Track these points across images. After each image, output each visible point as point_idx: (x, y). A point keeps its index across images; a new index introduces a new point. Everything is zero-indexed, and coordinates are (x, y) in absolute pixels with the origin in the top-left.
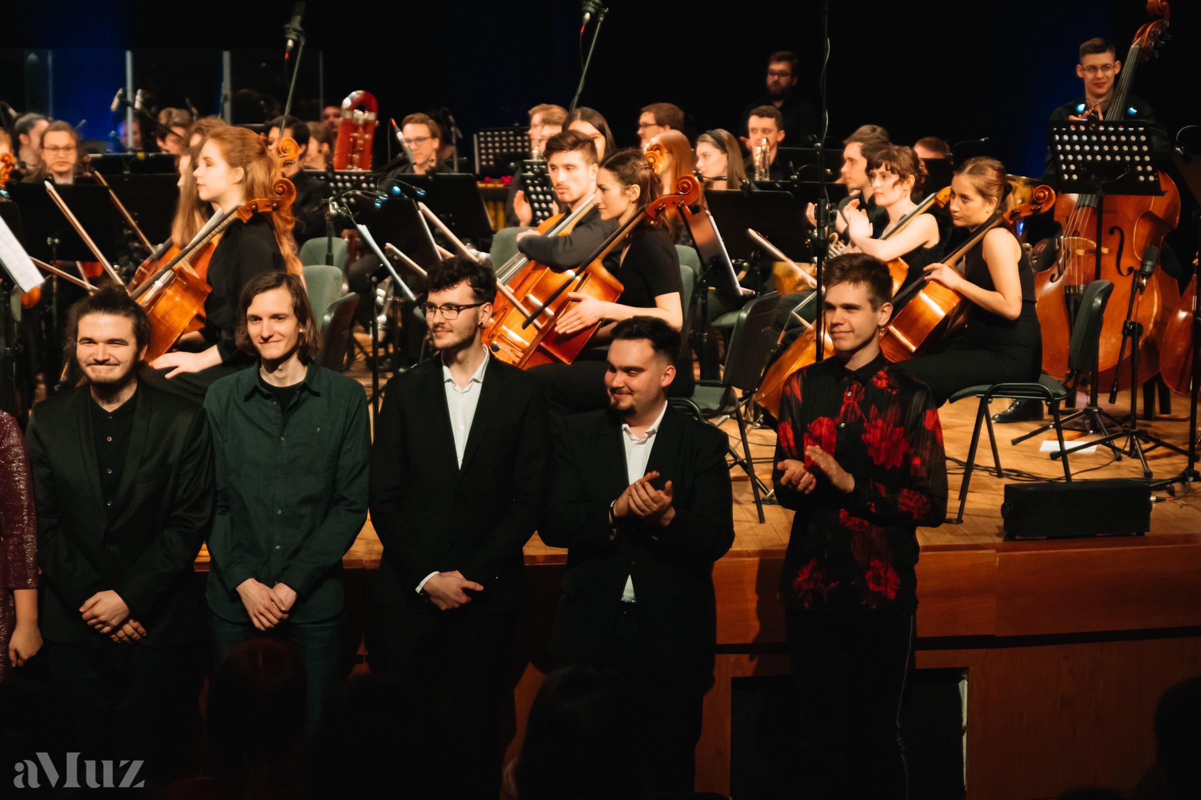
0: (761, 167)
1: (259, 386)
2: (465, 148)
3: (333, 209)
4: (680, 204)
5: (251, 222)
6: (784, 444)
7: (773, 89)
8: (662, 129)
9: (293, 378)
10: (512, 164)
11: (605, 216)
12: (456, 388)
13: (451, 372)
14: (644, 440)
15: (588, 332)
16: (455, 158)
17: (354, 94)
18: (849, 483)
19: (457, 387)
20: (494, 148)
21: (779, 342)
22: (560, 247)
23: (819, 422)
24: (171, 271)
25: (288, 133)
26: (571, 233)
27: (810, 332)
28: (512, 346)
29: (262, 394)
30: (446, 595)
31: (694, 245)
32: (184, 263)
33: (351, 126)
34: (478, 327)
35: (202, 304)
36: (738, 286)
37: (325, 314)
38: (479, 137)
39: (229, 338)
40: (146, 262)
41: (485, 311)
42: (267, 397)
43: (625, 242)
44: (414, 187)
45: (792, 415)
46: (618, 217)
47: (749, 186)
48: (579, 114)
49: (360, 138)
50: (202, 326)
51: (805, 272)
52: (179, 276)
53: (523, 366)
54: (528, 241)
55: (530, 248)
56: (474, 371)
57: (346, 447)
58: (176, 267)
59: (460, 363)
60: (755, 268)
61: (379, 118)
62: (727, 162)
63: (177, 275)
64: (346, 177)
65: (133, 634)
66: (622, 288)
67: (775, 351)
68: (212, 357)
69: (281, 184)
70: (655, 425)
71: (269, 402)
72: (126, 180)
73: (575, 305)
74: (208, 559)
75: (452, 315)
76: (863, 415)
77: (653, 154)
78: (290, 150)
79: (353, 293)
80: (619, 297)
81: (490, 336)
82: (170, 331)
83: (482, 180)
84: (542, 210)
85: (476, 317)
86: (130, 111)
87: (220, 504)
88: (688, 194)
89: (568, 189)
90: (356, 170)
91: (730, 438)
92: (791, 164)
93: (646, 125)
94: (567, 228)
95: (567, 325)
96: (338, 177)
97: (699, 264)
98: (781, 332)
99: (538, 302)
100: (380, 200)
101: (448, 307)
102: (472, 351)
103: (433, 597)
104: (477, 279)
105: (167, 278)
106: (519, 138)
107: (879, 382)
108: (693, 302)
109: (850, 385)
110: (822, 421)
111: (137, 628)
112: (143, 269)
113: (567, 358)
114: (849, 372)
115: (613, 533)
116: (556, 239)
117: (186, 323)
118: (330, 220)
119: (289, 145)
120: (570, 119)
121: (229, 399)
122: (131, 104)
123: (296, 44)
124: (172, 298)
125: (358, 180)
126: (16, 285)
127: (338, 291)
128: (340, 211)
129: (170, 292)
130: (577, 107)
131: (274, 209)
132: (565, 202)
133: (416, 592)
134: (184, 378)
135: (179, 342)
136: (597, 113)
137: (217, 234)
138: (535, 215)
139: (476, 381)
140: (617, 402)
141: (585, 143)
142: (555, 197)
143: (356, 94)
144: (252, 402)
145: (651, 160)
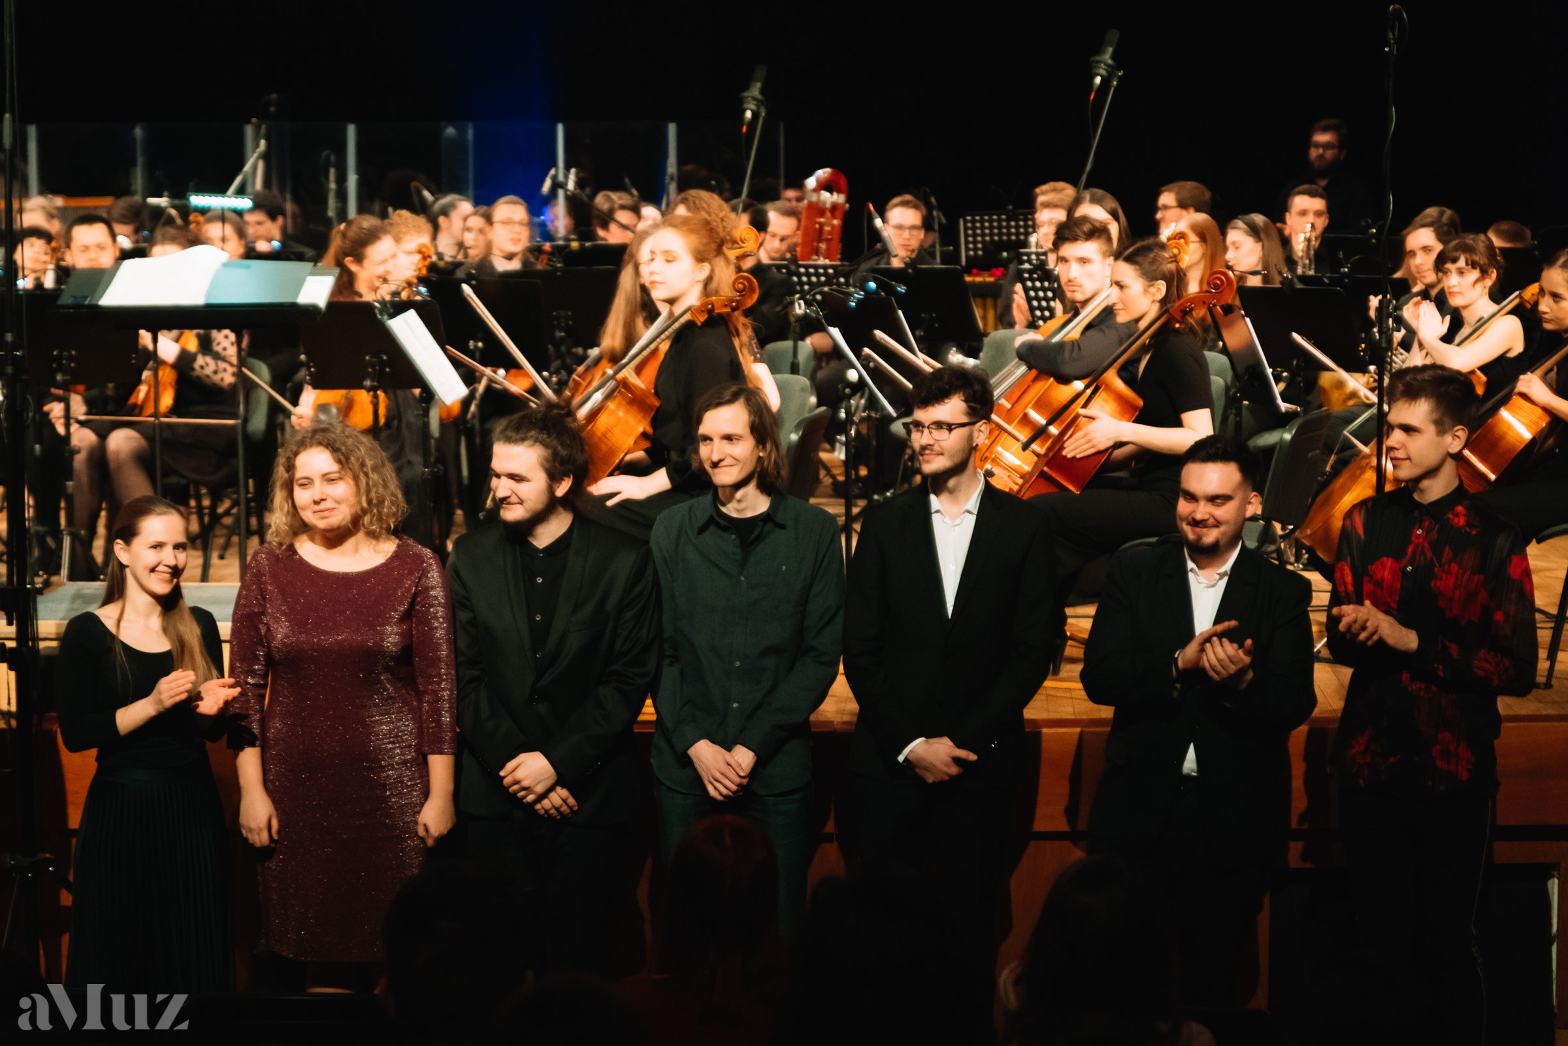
0: (1305, 258)
1: (716, 517)
2: (949, 235)
3: (800, 309)
4: (1211, 303)
5: (706, 324)
6: (1341, 589)
7: (1317, 164)
8: (1184, 213)
9: (754, 508)
10: (1005, 254)
11: (1122, 318)
12: (945, 520)
13: (940, 501)
14: (1214, 582)
15: (1101, 456)
16: (938, 247)
17: (819, 172)
18: (1412, 640)
19: (947, 520)
20: (983, 235)
21: (1328, 469)
22: (1067, 354)
23: (1382, 563)
25: (745, 218)
26: (1080, 338)
27: (1368, 457)
28: (1009, 471)
29: (718, 526)
30: (934, 766)
31: (1225, 351)
32: (628, 371)
33: (817, 210)
34: (971, 448)
35: (649, 419)
36: (1279, 401)
37: (792, 432)
38: (965, 222)
39: (679, 460)
40: (581, 369)
41: (980, 431)
42: (724, 529)
43: (1144, 349)
44: (893, 283)
45: (1351, 555)
46: (1138, 320)
47: (1290, 281)
48: (1089, 196)
49: (828, 224)
50: (647, 444)
51: (1358, 384)
52: (623, 387)
53: (1023, 495)
54: (1029, 347)
55: (1029, 354)
56: (968, 498)
57: (816, 589)
58: (618, 378)
59: (951, 492)
60: (1298, 379)
61: (848, 200)
62: (1262, 253)
63: (621, 386)
64: (812, 270)
65: (561, 806)
66: (1141, 403)
67: (1323, 479)
68: (659, 481)
69: (741, 281)
70: (1228, 566)
71: (726, 535)
72: (559, 273)
73: (1087, 423)
74: (654, 718)
75: (943, 435)
76: (1434, 557)
77: (1177, 243)
79: (823, 408)
80: (1137, 413)
81: (983, 459)
82: (612, 452)
83: (970, 273)
85: (970, 438)
86: (561, 193)
87: (667, 653)
88: (1220, 292)
89: (1081, 287)
90: (823, 261)
92: (1341, 255)
93: (1166, 207)
94: (1074, 331)
95: (1076, 448)
96: (802, 270)
97: (1230, 374)
98: (1330, 457)
99: (1041, 420)
100: (855, 298)
101: (938, 426)
102: (965, 477)
103: (918, 768)
104: (972, 392)
105: (609, 389)
106: (1013, 223)
107: (1456, 521)
108: (1224, 420)
109: (1420, 522)
110: (1385, 562)
111: (567, 799)
112: (577, 378)
114: (1419, 505)
115: (1176, 689)
116: (1061, 345)
117: (630, 442)
118: (796, 322)
120: (1077, 202)
121: (680, 531)
122: (563, 186)
123: (755, 115)
124: (613, 413)
125: (826, 274)
126: (436, 397)
127: (805, 405)
128: (808, 311)
129: (611, 405)
130: (1086, 187)
131: (734, 309)
132: (1074, 302)
133: (898, 762)
134: (628, 505)
135: (623, 462)
136: (1109, 195)
137: (667, 338)
138: (1033, 315)
139: (969, 512)
140: (1200, 538)
141: (1097, 232)
142: (1059, 294)
143: (822, 173)
144: (706, 535)
145: (1176, 252)
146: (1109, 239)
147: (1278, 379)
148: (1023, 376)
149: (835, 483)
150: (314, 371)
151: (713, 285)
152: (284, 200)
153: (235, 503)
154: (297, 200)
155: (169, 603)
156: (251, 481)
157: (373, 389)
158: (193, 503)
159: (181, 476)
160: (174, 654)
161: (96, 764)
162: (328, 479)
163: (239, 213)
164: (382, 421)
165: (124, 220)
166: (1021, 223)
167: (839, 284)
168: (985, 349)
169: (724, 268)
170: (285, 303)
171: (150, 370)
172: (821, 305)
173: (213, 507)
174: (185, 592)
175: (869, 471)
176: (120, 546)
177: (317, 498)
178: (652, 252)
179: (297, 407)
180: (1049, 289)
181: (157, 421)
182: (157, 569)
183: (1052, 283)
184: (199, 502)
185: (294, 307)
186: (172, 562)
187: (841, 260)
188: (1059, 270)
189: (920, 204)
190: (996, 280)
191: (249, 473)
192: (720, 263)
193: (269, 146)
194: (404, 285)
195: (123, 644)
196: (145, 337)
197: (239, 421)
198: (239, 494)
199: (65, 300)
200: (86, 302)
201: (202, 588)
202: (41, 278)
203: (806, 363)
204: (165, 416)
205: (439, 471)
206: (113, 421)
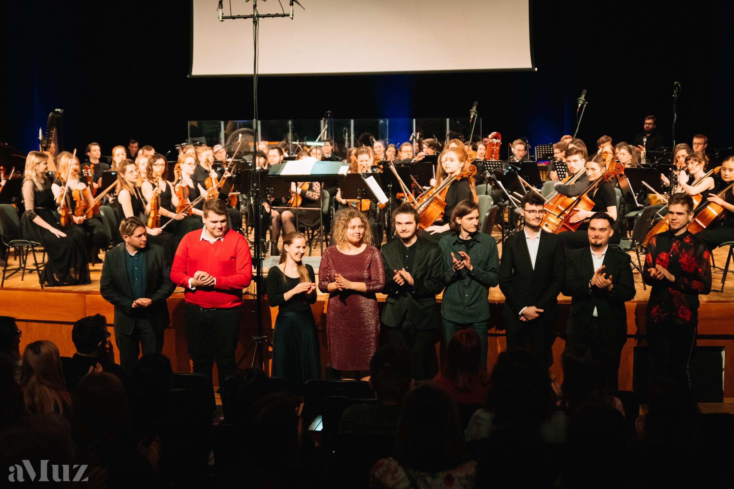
1: (458, 240)
2: (532, 152)
4: (616, 174)
6: (648, 262)
7: (646, 130)
14: (600, 258)
15: (581, 222)
16: (529, 156)
17: (493, 133)
18: (673, 278)
19: (531, 240)
20: (542, 152)
21: (652, 224)
22: (570, 189)
23: (662, 254)
25: (471, 147)
26: (575, 184)
28: (553, 225)
29: (459, 243)
30: (531, 315)
31: (620, 188)
32: (437, 195)
33: (492, 144)
35: (443, 209)
36: (637, 203)
37: (486, 214)
38: (537, 148)
42: (461, 244)
43: (595, 188)
45: (651, 251)
47: (640, 166)
50: (443, 216)
51: (661, 197)
52: (435, 199)
54: (558, 186)
55: (558, 189)
57: (490, 261)
58: (434, 196)
60: (642, 196)
61: (501, 142)
64: (491, 163)
66: (594, 204)
67: (650, 227)
68: (446, 227)
70: (604, 252)
71: (462, 245)
73: (577, 212)
76: (679, 252)
79: (495, 205)
80: (593, 207)
82: (432, 218)
83: (539, 164)
84: (561, 175)
88: (619, 170)
89: (574, 168)
90: (494, 160)
91: (632, 258)
92: (655, 158)
94: (572, 182)
95: (574, 219)
96: (488, 163)
98: (652, 220)
99: (563, 209)
103: (526, 316)
105: (431, 200)
107: (686, 240)
108: (621, 209)
109: (675, 241)
113: (573, 229)
114: (675, 236)
115: (590, 292)
116: (569, 186)
118: (487, 179)
121: (448, 244)
122: (415, 138)
123: (474, 116)
124: (433, 207)
125: (495, 164)
129: (432, 205)
131: (470, 176)
132: (573, 173)
133: (519, 315)
135: (435, 222)
137: (449, 184)
138: (559, 177)
139: (537, 238)
140: (596, 242)
141: (578, 152)
142: (567, 170)
143: (494, 133)
144: (456, 245)
145: (604, 157)
147: (636, 195)
151: (465, 169)
153: (319, 232)
155: (299, 263)
156: (323, 226)
157: (360, 199)
158: (306, 232)
159: (303, 224)
160: (300, 278)
161: (278, 311)
163: (320, 147)
169: (468, 164)
170: (334, 174)
171: (294, 194)
173: (312, 233)
174: (303, 260)
176: (286, 246)
178: (446, 158)
180: (564, 169)
181: (297, 209)
182: (297, 254)
184: (308, 232)
185: (337, 175)
186: (302, 252)
188: (567, 163)
189: (524, 143)
192: (466, 162)
193: (328, 127)
195: (286, 276)
196: (293, 184)
197: (321, 209)
198: (320, 229)
199: (270, 173)
200: (277, 174)
201: (309, 258)
202: (263, 166)
203: (490, 191)
204: (299, 207)
205: (380, 224)
206: (283, 208)
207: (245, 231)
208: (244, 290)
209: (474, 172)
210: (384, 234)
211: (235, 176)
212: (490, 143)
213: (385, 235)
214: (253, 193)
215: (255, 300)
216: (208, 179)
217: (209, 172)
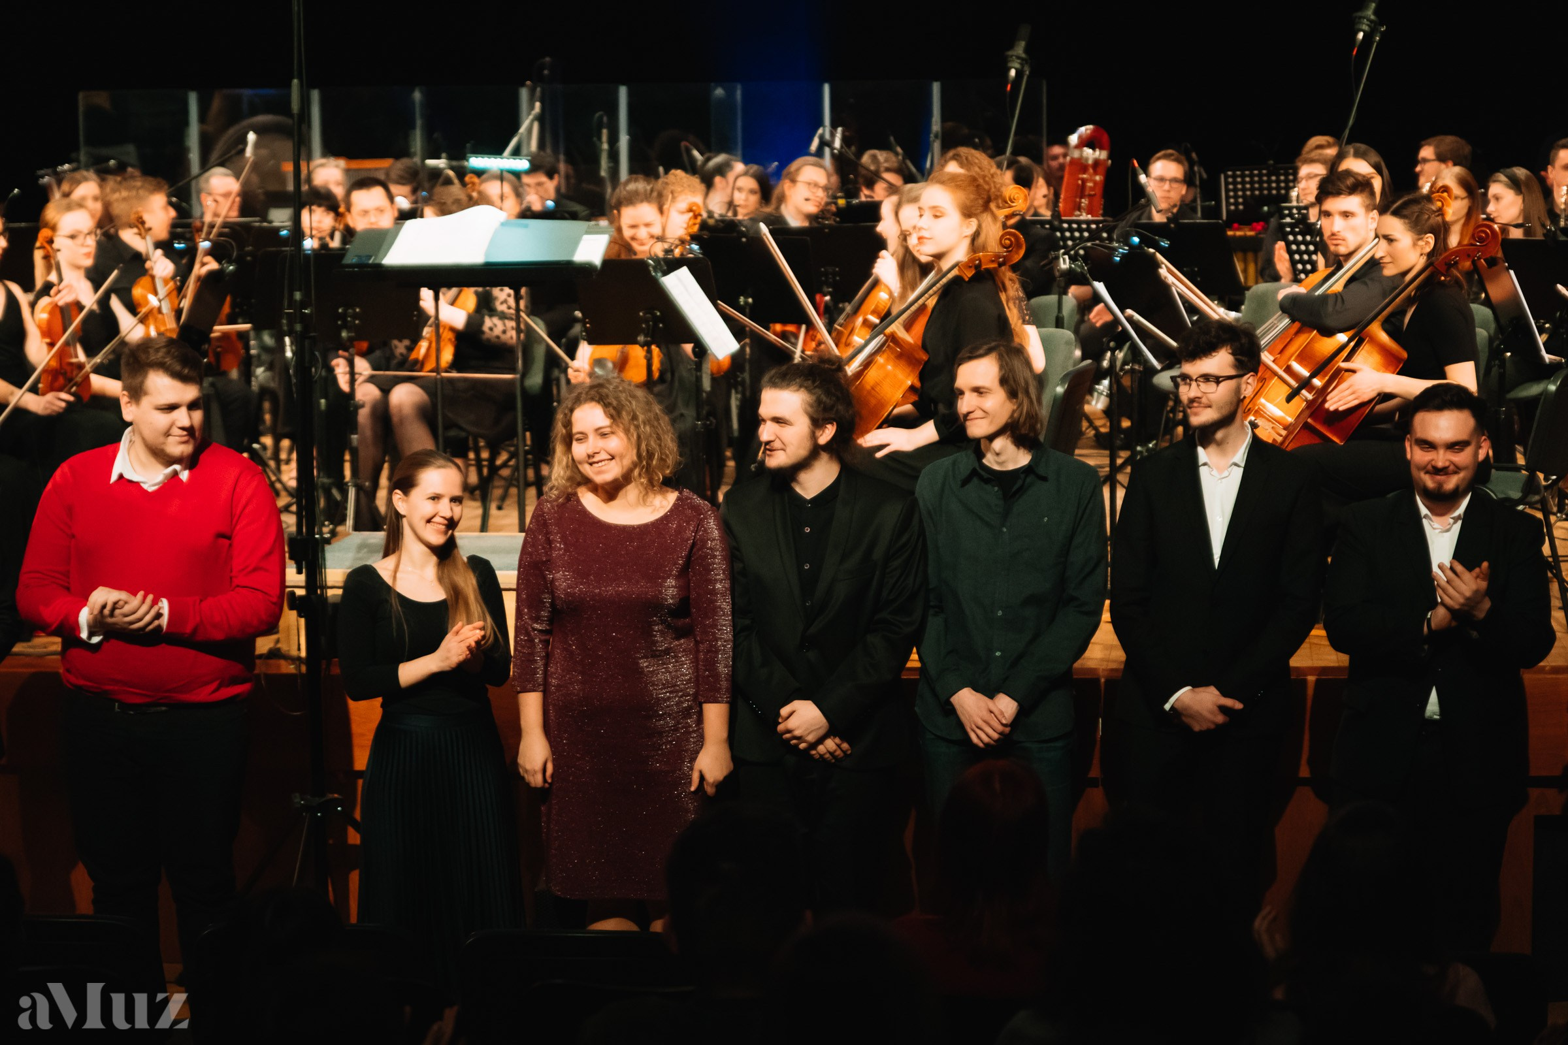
1: (978, 469)
2: (1210, 190)
3: (1064, 264)
4: (1475, 256)
5: (972, 279)
8: (1444, 166)
10: (1266, 208)
11: (1389, 271)
12: (1212, 473)
13: (1207, 454)
14: (1448, 527)
15: (1363, 409)
17: (1082, 130)
19: (1215, 472)
20: (1244, 190)
22: (1330, 308)
24: (882, 335)
25: (1009, 173)
26: (1343, 291)
28: (1273, 423)
29: (981, 478)
30: (1201, 714)
31: (1488, 302)
32: (897, 327)
33: (1080, 166)
34: (1239, 400)
35: (917, 373)
36: (1543, 351)
37: (1058, 385)
38: (1226, 177)
39: (946, 412)
41: (1248, 383)
42: (986, 481)
43: (1409, 301)
44: (1156, 237)
46: (1405, 272)
47: (1553, 233)
48: (1352, 151)
49: (1091, 180)
50: (914, 398)
52: (891, 341)
54: (1292, 299)
55: (1292, 307)
56: (1235, 453)
57: (1076, 542)
58: (888, 331)
59: (1219, 444)
60: (1562, 332)
61: (1110, 157)
62: (1522, 206)
63: (889, 340)
64: (1075, 226)
65: (835, 751)
66: (1405, 355)
68: (927, 433)
69: (1008, 237)
70: (1461, 509)
71: (988, 487)
72: (827, 230)
73: (1349, 376)
75: (1210, 388)
77: (1440, 196)
78: (1018, 199)
79: (1089, 361)
80: (1401, 365)
81: (1249, 411)
82: (881, 405)
83: (1232, 229)
84: (1304, 263)
85: (1238, 390)
86: (827, 151)
87: (932, 604)
88: (1484, 245)
89: (1344, 240)
90: (1085, 217)
93: (1425, 161)
94: (1337, 284)
95: (1340, 400)
96: (1065, 226)
97: (1493, 325)
99: (1305, 373)
100: (1119, 253)
101: (1206, 379)
102: (1233, 429)
103: (1185, 716)
104: (1238, 346)
105: (878, 343)
106: (1274, 178)
108: (1488, 371)
111: (841, 746)
116: (1325, 298)
117: (899, 395)
118: (1060, 275)
119: (1018, 193)
120: (1340, 157)
121: (943, 484)
122: (830, 144)
123: (1019, 73)
124: (883, 366)
125: (1088, 230)
126: (709, 352)
127: (1070, 358)
128: (1073, 266)
129: (880, 360)
130: (1349, 142)
131: (1000, 265)
132: (1337, 255)
133: (1165, 710)
134: (897, 457)
135: (891, 417)
136: (1372, 149)
137: (935, 293)
138: (1296, 269)
139: (1236, 465)
140: (1440, 485)
141: (1361, 186)
142: (1322, 247)
143: (1085, 130)
144: (969, 487)
145: (1439, 204)
146: (1372, 193)
147: (1540, 329)
148: (1286, 329)
149: (1098, 435)
150: (589, 327)
151: (980, 241)
152: (558, 160)
153: (513, 455)
154: (570, 160)
156: (528, 434)
157: (647, 345)
158: (472, 455)
159: (462, 428)
160: (449, 603)
161: (380, 712)
162: (602, 434)
163: (517, 175)
164: (656, 375)
165: (401, 181)
166: (1282, 178)
167: (1102, 239)
168: (1246, 302)
169: (991, 224)
170: (563, 261)
171: (431, 326)
172: (1085, 258)
173: (492, 459)
174: (459, 542)
175: (1132, 423)
176: (398, 496)
177: (590, 451)
179: (575, 361)
180: (1310, 243)
181: (439, 377)
182: (433, 520)
183: (1314, 236)
184: (478, 454)
185: (571, 265)
186: (448, 514)
187: (1103, 215)
188: (1323, 223)
189: (1183, 158)
190: (1257, 234)
191: (526, 427)
192: (987, 219)
193: (543, 108)
194: (677, 242)
195: (401, 596)
196: (426, 295)
197: (518, 376)
198: (517, 446)
199: (350, 259)
200: (371, 262)
201: (478, 537)
202: (328, 239)
203: (1071, 316)
204: (446, 371)
205: (711, 424)
206: (396, 377)
207: (269, 453)
208: (263, 645)
209: (1017, 253)
210: (729, 459)
211: (231, 268)
212: (1073, 161)
213: (731, 464)
214: (291, 324)
215: (301, 674)
216: (145, 280)
217: (148, 258)
